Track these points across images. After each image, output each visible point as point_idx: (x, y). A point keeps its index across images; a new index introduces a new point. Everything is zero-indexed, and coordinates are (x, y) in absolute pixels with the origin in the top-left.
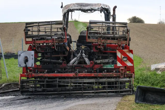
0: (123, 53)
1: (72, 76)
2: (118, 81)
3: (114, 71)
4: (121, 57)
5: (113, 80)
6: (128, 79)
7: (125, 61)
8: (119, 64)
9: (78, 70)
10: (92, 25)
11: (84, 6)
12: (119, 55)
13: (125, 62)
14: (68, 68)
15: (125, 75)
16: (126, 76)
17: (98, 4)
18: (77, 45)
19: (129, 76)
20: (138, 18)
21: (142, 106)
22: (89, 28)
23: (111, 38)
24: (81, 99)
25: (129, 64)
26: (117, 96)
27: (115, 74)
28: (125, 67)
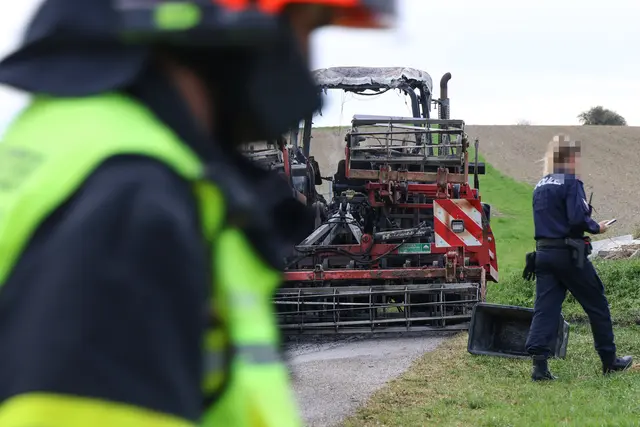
0: (451, 209)
1: (307, 278)
2: (439, 291)
3: (435, 262)
4: (447, 220)
5: (425, 288)
6: (467, 285)
7: (458, 232)
8: (441, 242)
9: (325, 261)
10: (361, 130)
11: (354, 76)
12: (440, 214)
13: (459, 236)
14: (299, 254)
15: (458, 272)
16: (462, 276)
17: (396, 69)
18: (335, 189)
19: (473, 274)
20: (607, 111)
21: (485, 362)
22: (352, 139)
23: (422, 167)
24: (326, 346)
25: (470, 241)
26: (437, 335)
27: (431, 272)
28: (460, 250)
